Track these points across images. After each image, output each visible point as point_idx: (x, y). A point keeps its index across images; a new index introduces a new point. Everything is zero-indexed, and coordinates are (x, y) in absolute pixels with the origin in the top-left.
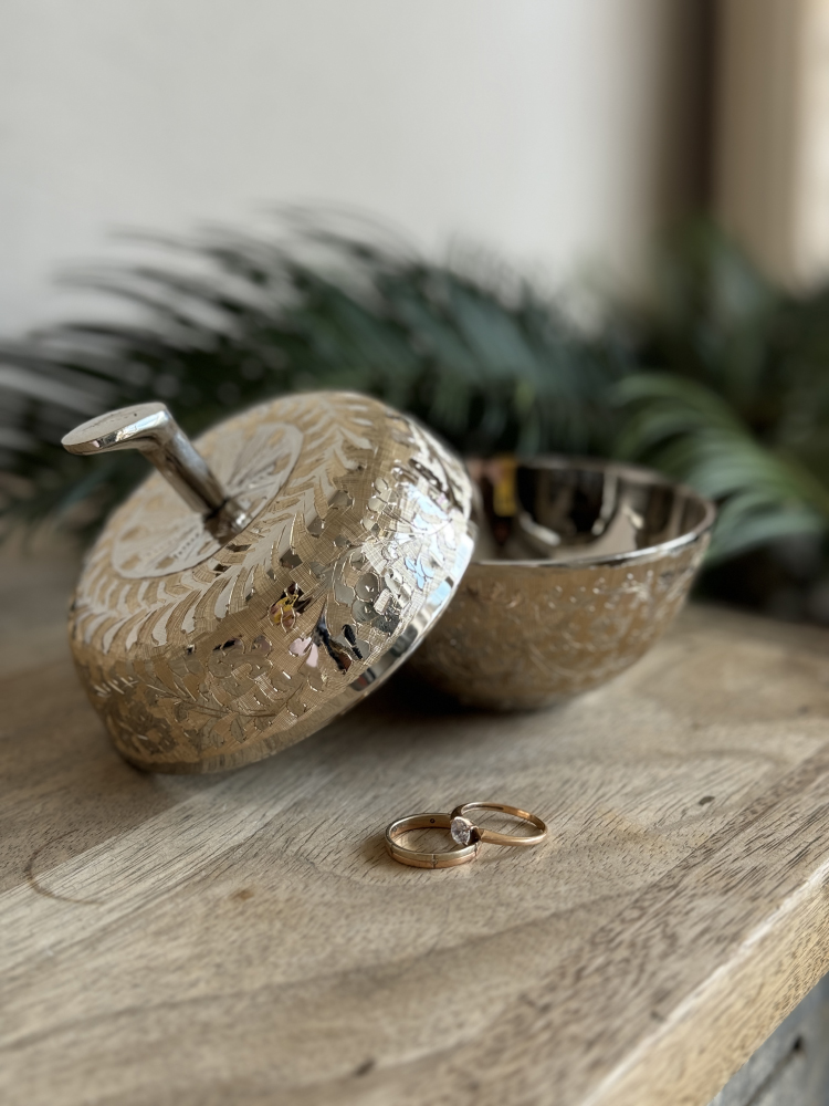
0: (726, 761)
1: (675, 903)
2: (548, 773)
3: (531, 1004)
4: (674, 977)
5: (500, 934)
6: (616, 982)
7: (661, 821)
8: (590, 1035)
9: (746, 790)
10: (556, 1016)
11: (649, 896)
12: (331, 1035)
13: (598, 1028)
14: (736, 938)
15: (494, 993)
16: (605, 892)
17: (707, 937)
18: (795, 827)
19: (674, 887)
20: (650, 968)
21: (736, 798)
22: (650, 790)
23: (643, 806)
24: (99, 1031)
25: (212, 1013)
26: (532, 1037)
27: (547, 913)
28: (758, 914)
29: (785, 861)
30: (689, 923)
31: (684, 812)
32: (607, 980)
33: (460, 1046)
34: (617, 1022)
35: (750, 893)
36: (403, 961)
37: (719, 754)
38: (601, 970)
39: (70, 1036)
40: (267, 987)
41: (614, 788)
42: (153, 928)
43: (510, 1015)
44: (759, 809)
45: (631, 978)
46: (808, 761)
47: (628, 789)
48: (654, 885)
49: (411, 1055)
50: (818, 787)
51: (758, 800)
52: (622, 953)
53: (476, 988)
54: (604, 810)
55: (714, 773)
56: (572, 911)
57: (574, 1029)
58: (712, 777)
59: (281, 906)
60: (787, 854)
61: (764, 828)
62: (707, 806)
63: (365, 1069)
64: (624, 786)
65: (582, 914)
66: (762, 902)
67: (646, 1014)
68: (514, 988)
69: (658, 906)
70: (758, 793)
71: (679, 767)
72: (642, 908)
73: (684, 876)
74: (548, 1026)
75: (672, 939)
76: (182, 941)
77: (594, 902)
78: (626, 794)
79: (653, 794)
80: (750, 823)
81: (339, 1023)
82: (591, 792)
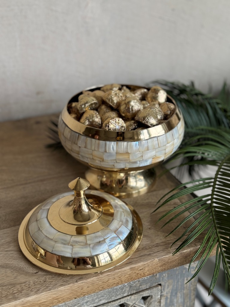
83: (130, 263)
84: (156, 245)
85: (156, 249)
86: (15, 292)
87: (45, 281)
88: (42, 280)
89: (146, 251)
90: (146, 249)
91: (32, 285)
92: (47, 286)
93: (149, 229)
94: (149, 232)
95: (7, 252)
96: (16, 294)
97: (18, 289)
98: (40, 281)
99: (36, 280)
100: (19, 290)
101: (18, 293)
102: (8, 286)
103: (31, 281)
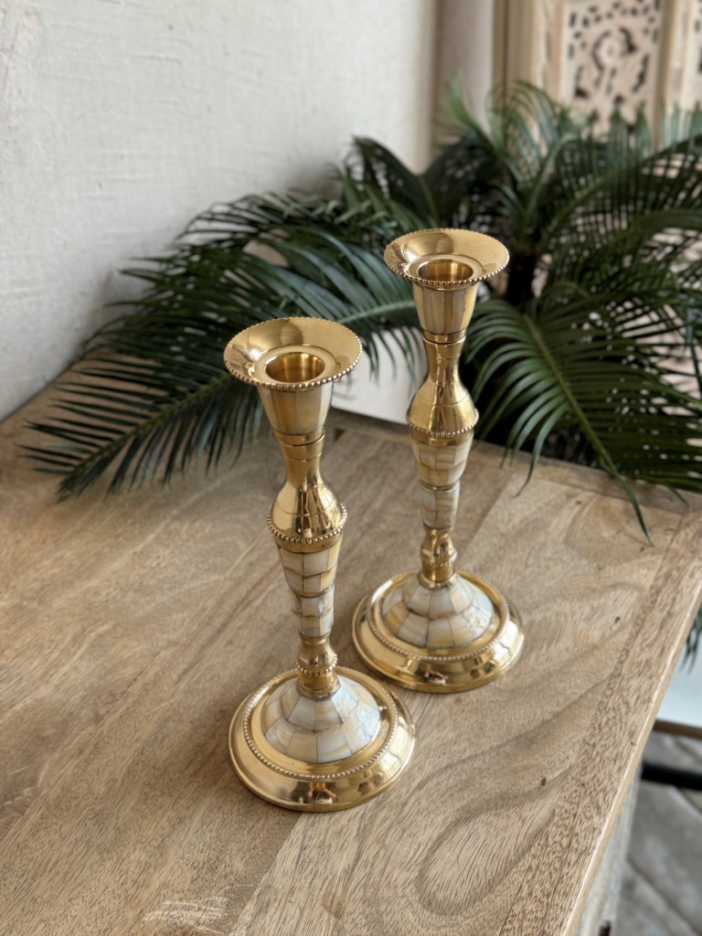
0: (619, 592)
1: (623, 684)
2: (548, 609)
3: (588, 744)
4: (633, 724)
5: (564, 710)
6: (614, 728)
7: (603, 635)
8: (613, 756)
9: (631, 611)
10: (598, 748)
11: (612, 681)
12: (525, 768)
13: (615, 752)
14: (649, 700)
15: (574, 740)
16: (596, 682)
17: (639, 701)
18: (656, 633)
19: (620, 674)
20: (624, 720)
21: (629, 616)
22: (593, 615)
23: (593, 627)
24: (444, 776)
25: (478, 763)
26: (594, 760)
27: (577, 696)
28: (654, 686)
29: (657, 654)
30: (631, 695)
31: (611, 628)
32: (610, 728)
33: (571, 767)
34: (621, 749)
35: (648, 675)
36: (535, 729)
37: (614, 586)
38: (607, 723)
39: (435, 781)
40: (491, 748)
41: (578, 616)
42: (434, 723)
43: (583, 751)
44: (639, 622)
45: (619, 726)
46: (652, 587)
47: (584, 616)
48: (612, 675)
49: (557, 774)
50: (660, 605)
51: (638, 616)
52: (611, 714)
53: (566, 739)
54: (579, 631)
55: (616, 600)
56: (586, 694)
57: (607, 754)
58: (616, 603)
59: (476, 705)
60: (656, 650)
61: (644, 635)
62: (619, 622)
63: (543, 782)
64: (582, 614)
65: (590, 695)
66: (654, 678)
67: (629, 743)
68: (579, 737)
69: (617, 686)
70: (637, 612)
71: (600, 598)
72: (612, 689)
73: (622, 668)
74: (597, 754)
75: (627, 703)
76: (448, 729)
77: (593, 688)
78: (584, 620)
79: (596, 617)
80: (638, 633)
81: (526, 762)
82: (570, 619)
83: (663, 650)
84: (654, 591)
85: (665, 597)
86: (565, 842)
87: (583, 785)
88: (575, 788)
89: (656, 612)
90: (651, 608)
91: (573, 809)
92: (599, 789)
93: (600, 569)
94: (607, 574)
95: (425, 788)
96: (574, 845)
97: (561, 833)
98: (576, 791)
99: (563, 795)
100: (565, 833)
101: (574, 841)
102: (536, 844)
103: (561, 803)
